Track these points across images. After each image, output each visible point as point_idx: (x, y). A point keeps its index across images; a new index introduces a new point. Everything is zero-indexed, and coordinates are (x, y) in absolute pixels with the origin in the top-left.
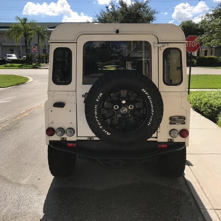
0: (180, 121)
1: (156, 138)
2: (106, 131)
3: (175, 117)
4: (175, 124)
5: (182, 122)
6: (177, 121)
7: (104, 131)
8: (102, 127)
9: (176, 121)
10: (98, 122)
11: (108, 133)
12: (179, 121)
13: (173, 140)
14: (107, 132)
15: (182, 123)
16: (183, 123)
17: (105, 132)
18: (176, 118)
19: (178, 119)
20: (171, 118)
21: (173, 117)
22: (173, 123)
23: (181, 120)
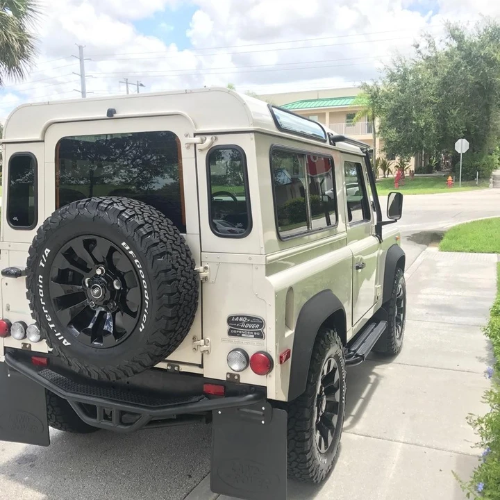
0: (251, 328)
1: (201, 366)
2: (62, 337)
3: (240, 317)
4: (240, 335)
5: (257, 332)
6: (245, 328)
7: (57, 335)
8: (53, 326)
9: (242, 328)
10: (46, 313)
11: (65, 341)
12: (248, 328)
13: (236, 377)
14: (63, 340)
15: (255, 333)
16: (258, 334)
17: (60, 338)
18: (241, 319)
19: (246, 323)
20: (230, 320)
21: (236, 317)
22: (235, 331)
23: (253, 326)
